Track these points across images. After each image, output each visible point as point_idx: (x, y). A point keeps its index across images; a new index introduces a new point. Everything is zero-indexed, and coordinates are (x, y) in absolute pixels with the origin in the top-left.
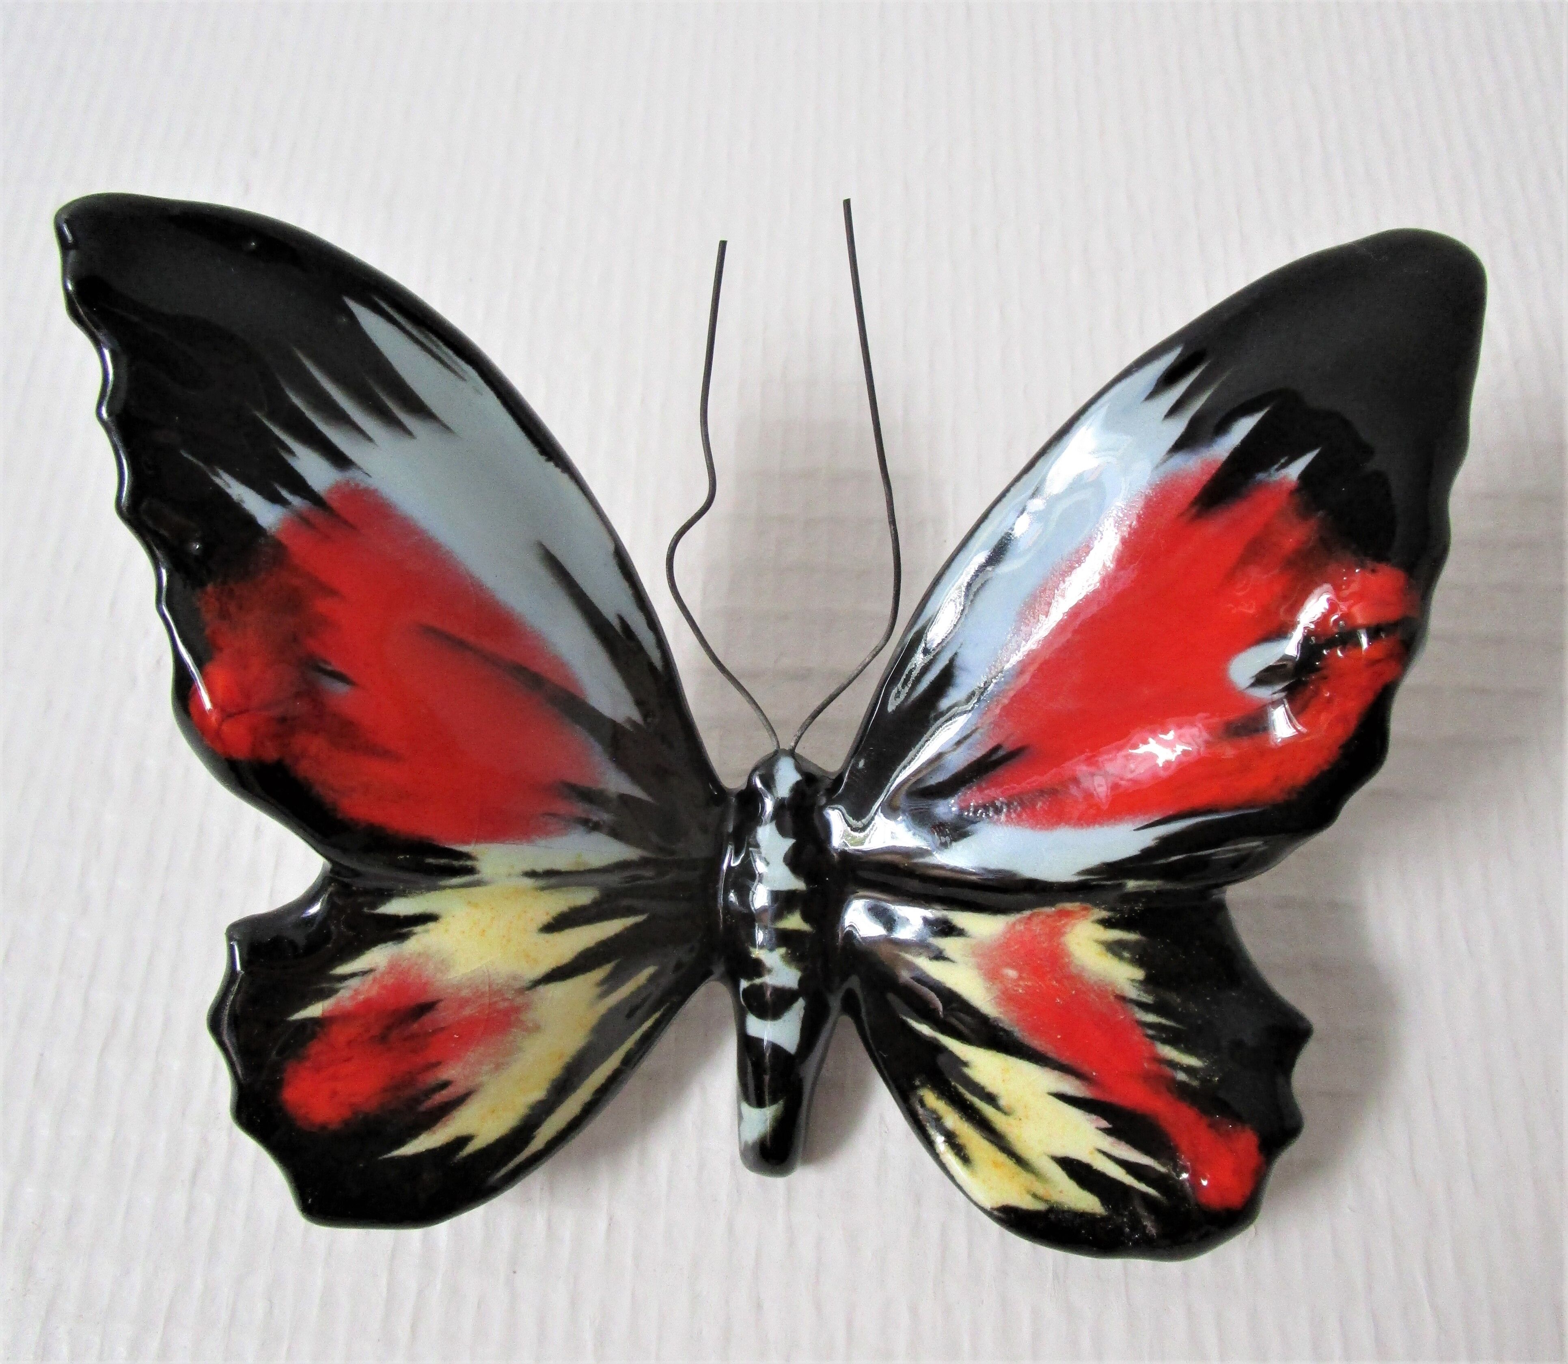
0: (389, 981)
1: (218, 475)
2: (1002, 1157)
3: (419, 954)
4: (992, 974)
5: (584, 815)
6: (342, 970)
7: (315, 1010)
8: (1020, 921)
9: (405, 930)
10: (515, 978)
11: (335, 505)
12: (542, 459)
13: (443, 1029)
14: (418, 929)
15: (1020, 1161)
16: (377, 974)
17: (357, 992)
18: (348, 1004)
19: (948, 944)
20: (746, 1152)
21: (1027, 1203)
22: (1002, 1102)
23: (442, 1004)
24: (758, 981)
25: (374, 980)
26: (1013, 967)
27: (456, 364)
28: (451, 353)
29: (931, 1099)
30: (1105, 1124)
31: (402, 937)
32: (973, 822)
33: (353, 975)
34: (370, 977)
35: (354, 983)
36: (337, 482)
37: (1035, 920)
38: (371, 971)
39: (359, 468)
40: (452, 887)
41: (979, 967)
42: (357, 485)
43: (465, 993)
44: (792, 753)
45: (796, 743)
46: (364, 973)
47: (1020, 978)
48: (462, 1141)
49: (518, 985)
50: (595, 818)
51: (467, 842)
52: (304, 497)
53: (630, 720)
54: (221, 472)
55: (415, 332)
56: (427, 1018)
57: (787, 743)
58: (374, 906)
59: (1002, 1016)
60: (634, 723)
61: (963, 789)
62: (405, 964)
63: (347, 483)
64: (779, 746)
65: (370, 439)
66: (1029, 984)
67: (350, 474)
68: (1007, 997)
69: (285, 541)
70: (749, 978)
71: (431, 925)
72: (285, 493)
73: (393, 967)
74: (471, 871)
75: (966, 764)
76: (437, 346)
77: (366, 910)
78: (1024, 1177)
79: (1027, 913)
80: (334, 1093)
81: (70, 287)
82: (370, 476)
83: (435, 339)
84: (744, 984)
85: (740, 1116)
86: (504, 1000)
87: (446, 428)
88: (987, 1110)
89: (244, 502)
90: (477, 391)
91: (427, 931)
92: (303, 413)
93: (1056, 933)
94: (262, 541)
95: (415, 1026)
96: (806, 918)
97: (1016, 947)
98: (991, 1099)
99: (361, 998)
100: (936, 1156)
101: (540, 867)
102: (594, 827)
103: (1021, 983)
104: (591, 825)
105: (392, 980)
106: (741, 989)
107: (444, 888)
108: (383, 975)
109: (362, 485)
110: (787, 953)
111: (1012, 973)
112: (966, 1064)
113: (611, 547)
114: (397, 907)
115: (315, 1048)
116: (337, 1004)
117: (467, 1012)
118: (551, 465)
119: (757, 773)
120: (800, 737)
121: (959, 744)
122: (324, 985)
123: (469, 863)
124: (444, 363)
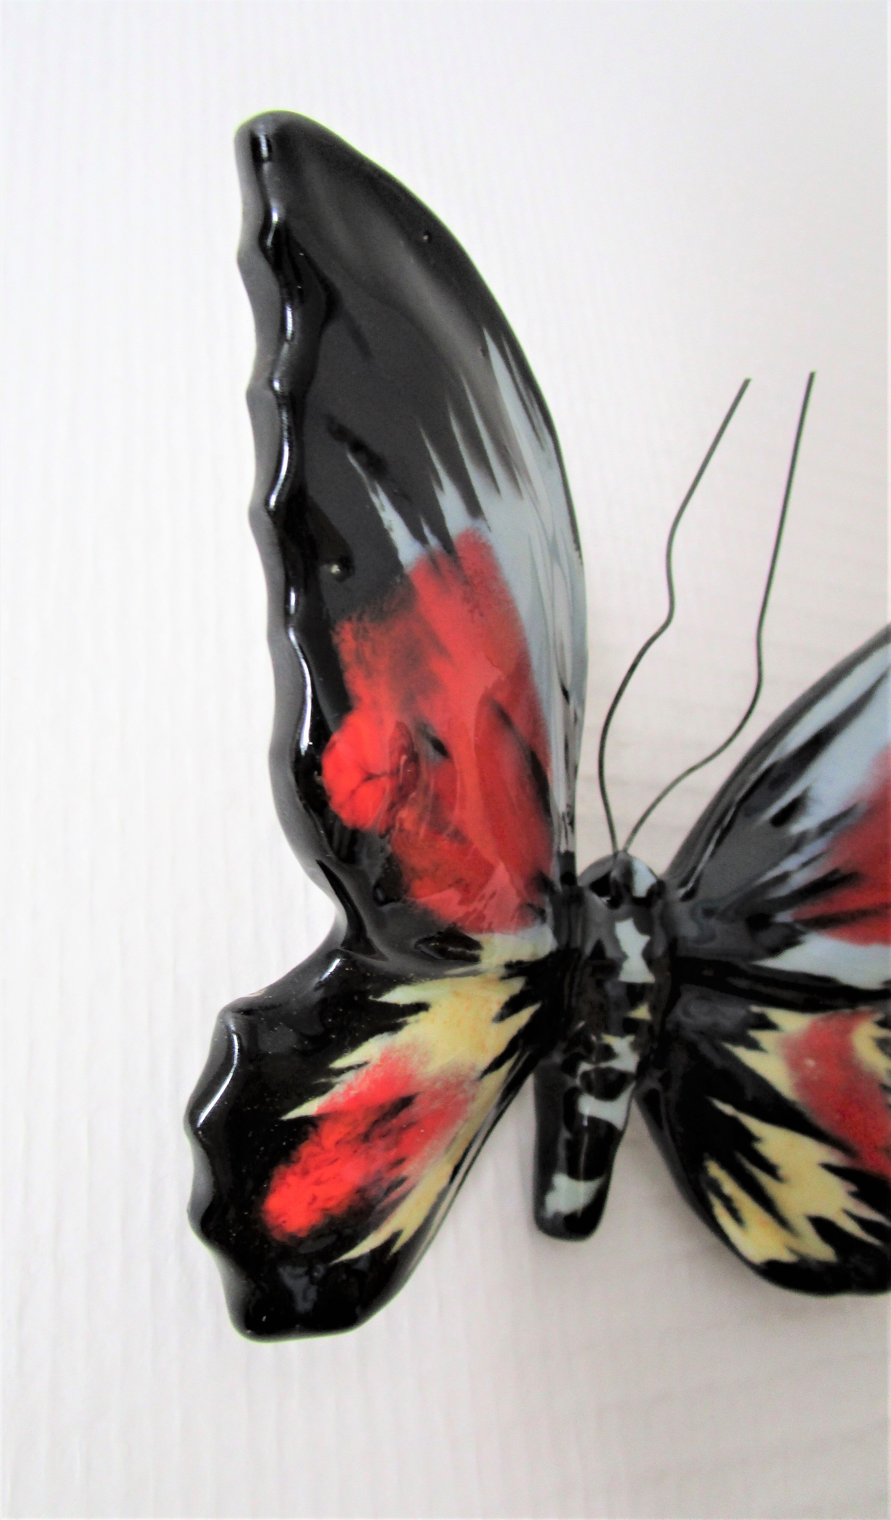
0: (379, 1075)
1: (376, 493)
2: (767, 1218)
3: (408, 1047)
4: (796, 1063)
6: (340, 1063)
7: (310, 1108)
8: (822, 1020)
9: (401, 1020)
10: (474, 1068)
11: (460, 553)
13: (415, 1123)
14: (411, 1019)
15: (782, 1222)
16: (371, 1067)
17: (350, 1087)
18: (341, 1100)
19: (763, 1037)
21: (786, 1257)
22: (781, 1173)
23: (418, 1099)
25: (367, 1073)
26: (814, 1058)
27: (542, 432)
28: (540, 417)
29: (715, 1170)
30: (853, 1188)
31: (395, 1028)
32: (804, 933)
33: (350, 1068)
34: (364, 1070)
35: (349, 1077)
36: (467, 529)
37: (834, 1019)
38: (366, 1063)
39: (485, 519)
40: (451, 976)
41: (784, 1057)
42: (480, 537)
43: (438, 1085)
44: (624, 854)
46: (359, 1066)
47: (818, 1067)
49: (473, 1076)
52: (439, 539)
54: (379, 490)
55: (522, 388)
56: (404, 1116)
58: (379, 994)
59: (799, 1100)
61: (801, 904)
62: (394, 1056)
63: (474, 533)
65: (498, 490)
66: (824, 1072)
67: (479, 524)
69: (416, 582)
71: (422, 1015)
72: (427, 531)
73: (385, 1059)
74: (475, 960)
75: (808, 881)
76: (533, 407)
77: (371, 998)
78: (782, 1235)
80: (315, 1198)
82: (490, 530)
83: (533, 399)
84: (583, 1067)
86: (464, 1091)
88: (764, 1179)
89: (391, 529)
90: (549, 464)
91: (417, 1021)
92: (457, 446)
93: (847, 1031)
94: (398, 579)
95: (394, 1121)
96: (649, 1009)
97: (817, 1041)
98: (771, 1170)
99: (353, 1093)
101: (514, 958)
103: (818, 1071)
105: (382, 1074)
106: (580, 1071)
107: (445, 977)
108: (376, 1068)
109: (484, 539)
110: (635, 1041)
111: (811, 1063)
112: (758, 1140)
114: (399, 996)
115: (306, 1150)
116: (332, 1099)
117: (436, 1105)
121: (805, 865)
122: (323, 1080)
123: (476, 952)
124: (534, 428)
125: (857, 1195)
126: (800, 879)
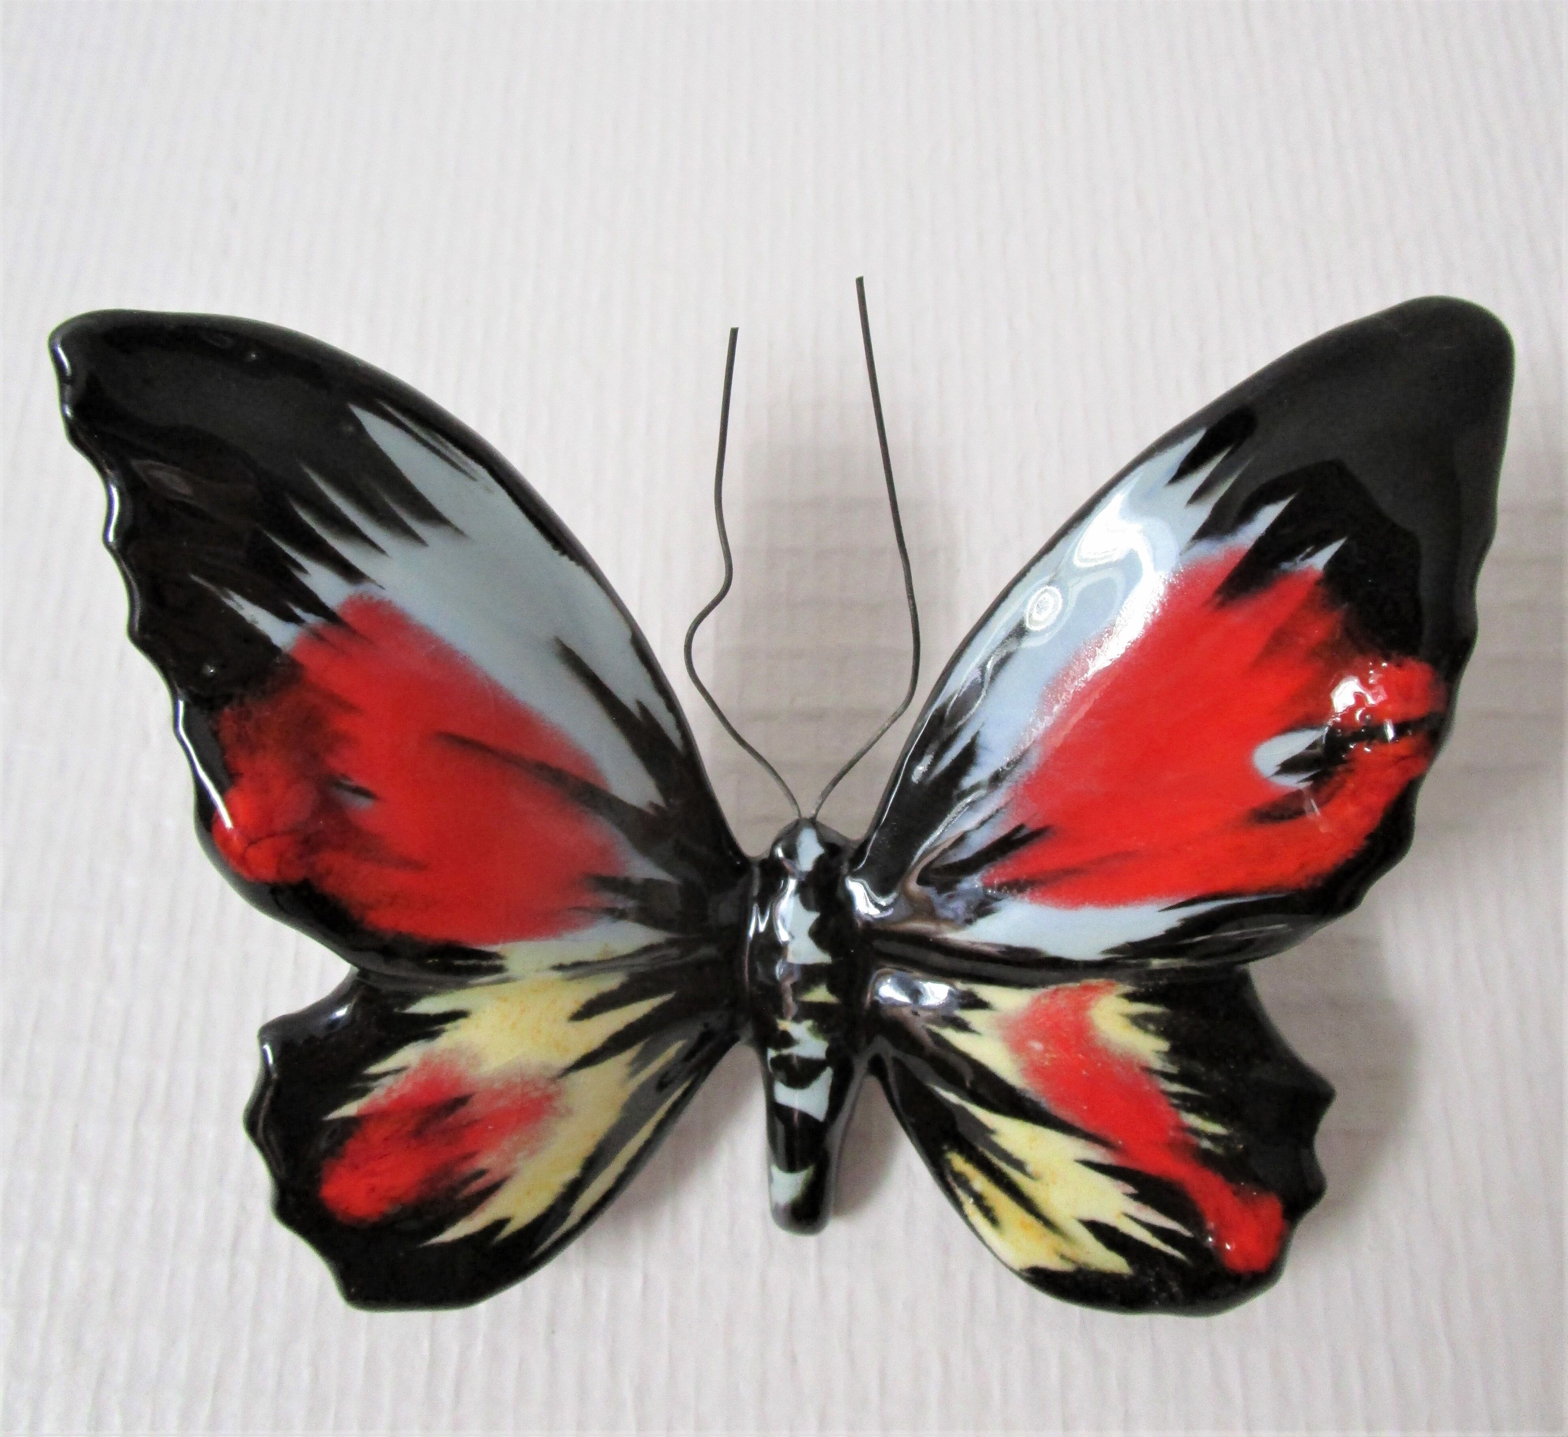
0: (422, 1078)
1: (229, 597)
2: (1030, 1219)
3: (451, 1051)
4: (1018, 1046)
5: (610, 905)
6: (374, 1069)
7: (350, 1109)
8: (1045, 996)
9: (436, 1028)
10: (546, 1067)
11: (349, 619)
12: (556, 553)
13: (476, 1121)
14: (448, 1026)
15: (1048, 1223)
16: (410, 1072)
17: (390, 1090)
18: (383, 1102)
19: (972, 1017)
20: (776, 1211)
21: (1054, 1264)
22: (1030, 1168)
23: (474, 1098)
24: (785, 1052)
25: (407, 1077)
26: (1040, 1040)
27: (466, 464)
28: (459, 453)
29: (958, 1162)
30: (1131, 1189)
31: (432, 1035)
32: (997, 900)
33: (387, 1074)
34: (404, 1075)
35: (388, 1081)
36: (351, 597)
37: (1061, 995)
38: (405, 1068)
39: (373, 581)
40: (480, 985)
41: (1005, 1039)
42: (371, 598)
43: (497, 1086)
44: (813, 822)
45: (818, 810)
46: (397, 1071)
47: (1046, 1051)
48: (501, 1224)
49: (548, 1074)
50: (620, 906)
51: (495, 942)
52: (316, 613)
53: (652, 805)
54: (232, 593)
55: (423, 435)
56: (462, 1112)
57: (808, 812)
58: (404, 1005)
59: (1028, 1088)
60: (657, 807)
61: (986, 866)
62: (437, 1060)
63: (361, 597)
64: (800, 815)
65: (382, 551)
66: (1054, 1056)
67: (363, 588)
68: (1035, 1070)
69: (300, 658)
70: (777, 1047)
71: (461, 1022)
73: (425, 1063)
74: (499, 969)
75: (989, 842)
76: (446, 447)
77: (396, 1010)
78: (1052, 1239)
79: (1052, 988)
80: (373, 1189)
81: (68, 412)
82: (383, 588)
83: (443, 440)
84: (772, 1053)
85: (771, 1179)
86: (537, 1089)
87: (458, 532)
88: (1015, 1175)
90: (488, 490)
91: (457, 1028)
92: (313, 530)
93: (1080, 1007)
94: (278, 660)
95: (450, 1119)
96: (832, 990)
97: (1041, 1020)
98: (1019, 1165)
99: (395, 1095)
100: (965, 1217)
101: (568, 960)
102: (620, 915)
103: (1047, 1055)
104: (617, 913)
105: (425, 1077)
106: (769, 1058)
107: (472, 986)
108: (416, 1072)
109: (376, 598)
110: (813, 1026)
111: (1038, 1046)
112: (992, 1132)
113: (628, 634)
114: (428, 1006)
115: (352, 1145)
116: (372, 1102)
117: (501, 1103)
118: (565, 559)
119: (780, 844)
120: (820, 806)
121: (983, 823)
122: (358, 1085)
123: (498, 962)
124: (453, 464)
125: (1136, 1197)
126: (980, 841)
